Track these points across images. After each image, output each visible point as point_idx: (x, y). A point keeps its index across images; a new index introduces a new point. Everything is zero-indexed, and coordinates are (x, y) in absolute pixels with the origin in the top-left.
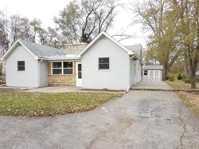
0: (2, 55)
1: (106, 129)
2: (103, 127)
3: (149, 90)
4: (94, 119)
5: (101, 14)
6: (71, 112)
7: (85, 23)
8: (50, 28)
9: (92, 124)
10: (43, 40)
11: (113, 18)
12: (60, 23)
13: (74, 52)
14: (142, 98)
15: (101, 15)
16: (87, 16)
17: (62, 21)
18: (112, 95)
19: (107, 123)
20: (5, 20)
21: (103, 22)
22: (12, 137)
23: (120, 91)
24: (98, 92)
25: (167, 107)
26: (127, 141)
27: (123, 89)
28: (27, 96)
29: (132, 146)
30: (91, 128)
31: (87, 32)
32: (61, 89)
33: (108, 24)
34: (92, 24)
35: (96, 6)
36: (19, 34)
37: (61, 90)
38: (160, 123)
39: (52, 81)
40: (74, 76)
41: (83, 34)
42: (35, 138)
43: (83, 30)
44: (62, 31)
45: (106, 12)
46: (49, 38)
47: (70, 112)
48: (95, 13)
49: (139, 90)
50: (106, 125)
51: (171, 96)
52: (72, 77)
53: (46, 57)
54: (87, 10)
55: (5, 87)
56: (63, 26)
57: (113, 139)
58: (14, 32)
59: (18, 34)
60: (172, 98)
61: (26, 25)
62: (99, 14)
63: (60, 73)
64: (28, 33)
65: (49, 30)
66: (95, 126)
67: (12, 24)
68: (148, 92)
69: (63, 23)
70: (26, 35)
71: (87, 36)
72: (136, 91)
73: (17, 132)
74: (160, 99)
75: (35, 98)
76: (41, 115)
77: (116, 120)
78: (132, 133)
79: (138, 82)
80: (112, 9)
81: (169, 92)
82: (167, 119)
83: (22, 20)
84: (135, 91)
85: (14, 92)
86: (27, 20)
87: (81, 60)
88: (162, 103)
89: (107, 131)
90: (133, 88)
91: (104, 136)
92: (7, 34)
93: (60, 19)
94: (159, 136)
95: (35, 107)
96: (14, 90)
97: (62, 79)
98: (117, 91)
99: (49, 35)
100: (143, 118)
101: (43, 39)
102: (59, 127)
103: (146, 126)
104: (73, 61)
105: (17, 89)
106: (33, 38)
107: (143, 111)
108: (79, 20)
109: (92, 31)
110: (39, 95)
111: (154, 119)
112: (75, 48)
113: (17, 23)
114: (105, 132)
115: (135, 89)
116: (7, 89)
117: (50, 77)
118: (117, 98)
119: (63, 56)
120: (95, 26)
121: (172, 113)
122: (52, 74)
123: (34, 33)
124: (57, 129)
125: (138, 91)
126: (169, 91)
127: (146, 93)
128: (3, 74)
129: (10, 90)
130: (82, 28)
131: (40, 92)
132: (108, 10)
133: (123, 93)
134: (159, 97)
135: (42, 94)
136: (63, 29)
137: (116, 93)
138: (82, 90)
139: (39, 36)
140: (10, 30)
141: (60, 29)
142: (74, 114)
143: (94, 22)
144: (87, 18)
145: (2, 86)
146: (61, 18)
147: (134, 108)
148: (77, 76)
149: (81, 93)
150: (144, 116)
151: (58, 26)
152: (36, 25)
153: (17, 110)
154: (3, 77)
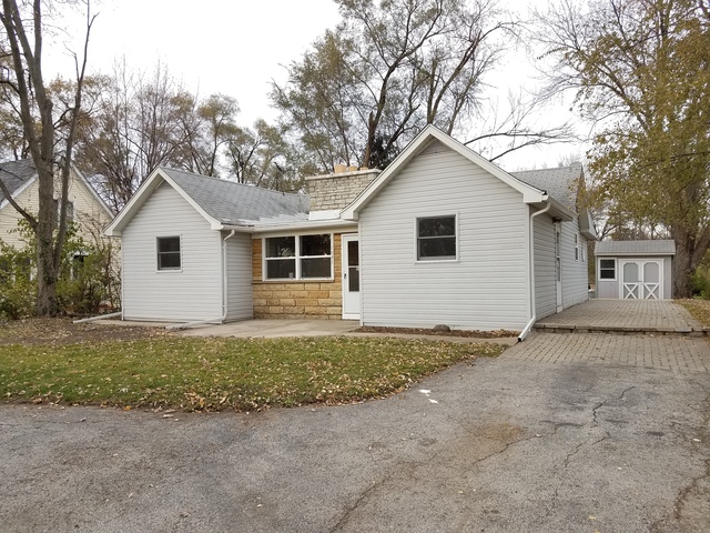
0: (110, 217)
1: (420, 457)
2: (410, 450)
3: (607, 331)
4: (385, 424)
5: (435, 63)
6: (314, 402)
7: (378, 98)
8: (265, 125)
9: (377, 439)
10: (242, 164)
11: (478, 73)
12: (295, 108)
13: (337, 202)
14: (576, 360)
15: (434, 69)
16: (384, 76)
17: (302, 101)
18: (462, 349)
19: (427, 440)
20: (122, 106)
21: (442, 92)
22: (128, 466)
23: (496, 336)
24: (414, 337)
25: (661, 390)
26: (486, 495)
27: (510, 330)
28: (182, 348)
29: (496, 512)
30: (369, 452)
31: (384, 130)
32: (294, 327)
33: (462, 98)
34: (401, 102)
35: (415, 39)
36: (163, 147)
37: (291, 331)
38: (619, 445)
39: (264, 302)
40: (334, 281)
41: (371, 138)
42: (193, 473)
43: (373, 126)
44: (302, 135)
45: (453, 55)
46: (262, 159)
47: (311, 399)
48: (415, 63)
49: (571, 330)
50: (422, 444)
51: (687, 354)
52: (329, 285)
53: (248, 222)
54: (386, 55)
55: (117, 323)
56: (303, 117)
57: (439, 487)
58: (148, 142)
59: (161, 148)
60: (690, 362)
61: (185, 117)
62: (427, 63)
63: (291, 274)
64: (193, 143)
65: (261, 133)
66: (384, 447)
67: (144, 118)
68: (601, 339)
69: (302, 106)
70: (186, 152)
71: (385, 145)
72: (558, 336)
73: (144, 455)
74: (641, 364)
75: (207, 355)
76: (219, 408)
77: (461, 430)
78: (507, 473)
79: (575, 302)
80: (475, 43)
81: (682, 339)
82: (650, 433)
83: (174, 101)
84: (553, 335)
85: (145, 336)
86: (190, 103)
87: (356, 226)
88: (646, 377)
89: (421, 464)
90: (547, 324)
91: (411, 477)
92: (128, 151)
93: (293, 92)
94: (603, 484)
95: (203, 381)
96: (145, 330)
97: (296, 293)
98: (485, 335)
99: (261, 146)
100: (561, 425)
101: (240, 164)
102: (270, 444)
103: (564, 454)
104: (331, 233)
105: (155, 328)
106: (209, 159)
107: (568, 403)
108: (358, 91)
109: (401, 126)
110: (221, 344)
111: (598, 432)
112: (341, 189)
113: (158, 114)
114: (414, 465)
115: (555, 330)
116: (124, 327)
117: (258, 287)
118: (482, 361)
119: (302, 215)
120: (414, 105)
121: (675, 414)
122: (264, 278)
123: (213, 144)
124: (264, 451)
125: (564, 337)
126: (685, 333)
127: (592, 344)
128: (113, 279)
129: (133, 331)
130: (367, 118)
131: (225, 336)
132: (459, 47)
133: (504, 343)
134: (639, 358)
135: (229, 342)
136: (302, 126)
137: (481, 341)
138: (360, 330)
139: (228, 154)
140: (136, 136)
141: (294, 127)
142: (324, 407)
143: (408, 93)
144: (385, 81)
145: (111, 318)
146: (298, 90)
147: (535, 392)
148: (345, 283)
149: (356, 340)
150: (567, 420)
151: (288, 117)
152: (219, 118)
153: (149, 391)
154: (113, 289)
